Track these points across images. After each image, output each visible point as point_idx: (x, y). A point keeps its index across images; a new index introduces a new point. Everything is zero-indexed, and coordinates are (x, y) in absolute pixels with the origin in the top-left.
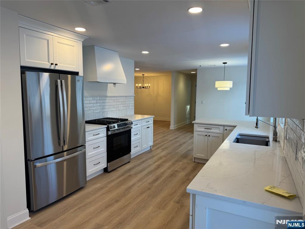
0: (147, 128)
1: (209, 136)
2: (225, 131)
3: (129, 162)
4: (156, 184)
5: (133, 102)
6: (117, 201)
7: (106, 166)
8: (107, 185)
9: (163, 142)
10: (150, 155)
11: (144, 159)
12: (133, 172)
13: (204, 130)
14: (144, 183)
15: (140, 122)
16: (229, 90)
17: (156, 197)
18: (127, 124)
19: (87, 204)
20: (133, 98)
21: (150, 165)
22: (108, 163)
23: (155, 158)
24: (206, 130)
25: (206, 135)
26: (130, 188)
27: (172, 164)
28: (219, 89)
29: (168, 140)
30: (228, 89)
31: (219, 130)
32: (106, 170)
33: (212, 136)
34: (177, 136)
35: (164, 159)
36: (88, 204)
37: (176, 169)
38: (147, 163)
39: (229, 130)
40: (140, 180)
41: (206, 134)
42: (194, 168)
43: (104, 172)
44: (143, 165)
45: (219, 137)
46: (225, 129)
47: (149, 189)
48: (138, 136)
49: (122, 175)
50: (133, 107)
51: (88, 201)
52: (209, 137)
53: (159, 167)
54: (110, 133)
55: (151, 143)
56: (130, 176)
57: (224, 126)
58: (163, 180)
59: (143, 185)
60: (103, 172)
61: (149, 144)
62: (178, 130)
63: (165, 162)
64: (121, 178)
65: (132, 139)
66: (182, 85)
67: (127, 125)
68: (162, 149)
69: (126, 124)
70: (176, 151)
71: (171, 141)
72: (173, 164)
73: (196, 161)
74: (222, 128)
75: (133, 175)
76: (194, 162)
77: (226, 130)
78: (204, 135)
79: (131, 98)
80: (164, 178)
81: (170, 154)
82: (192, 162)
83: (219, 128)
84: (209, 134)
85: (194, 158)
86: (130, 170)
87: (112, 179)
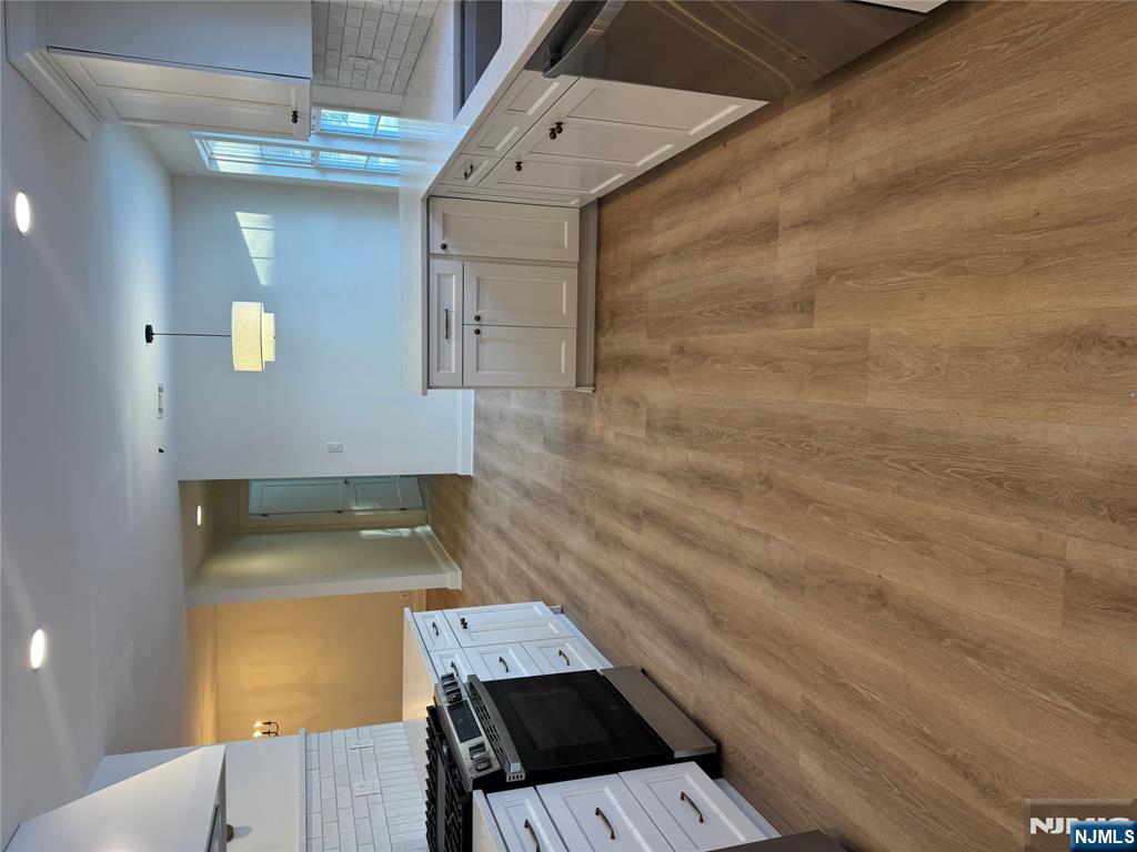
0: (465, 627)
1: (478, 318)
2: (451, 251)
3: (643, 671)
4: (732, 466)
5: (338, 733)
6: (880, 596)
7: (693, 765)
8: (795, 716)
9: (521, 575)
10: (594, 595)
11: (618, 611)
12: (693, 621)
13: (453, 343)
14: (738, 528)
15: (441, 657)
16: (272, 315)
17: (801, 417)
18: (456, 699)
19: (952, 761)
20: (314, 736)
21: (645, 559)
22: (677, 755)
23: (607, 560)
24: (453, 336)
25: (478, 332)
26: (783, 579)
27: (619, 464)
28: (269, 356)
29: (511, 562)
30: (268, 319)
31: (451, 276)
32: (714, 764)
33: (478, 308)
34: (491, 536)
35: (601, 518)
36: (950, 752)
37: (641, 433)
38: (634, 577)
39: (444, 238)
40: (728, 555)
41: (470, 331)
42: (623, 368)
43: (722, 777)
44: (647, 595)
45: (478, 279)
46: (442, 252)
47: (767, 481)
48: (512, 656)
49: (720, 666)
50: (365, 730)
51: (924, 768)
52: (483, 321)
53: (644, 515)
54: (515, 769)
55: (538, 608)
56: (716, 622)
57: (429, 255)
58: (705, 450)
59: (750, 525)
60: (722, 780)
61: (540, 613)
62: (465, 553)
63: (613, 506)
64: (740, 659)
65: (527, 675)
66: (259, 564)
67: (459, 697)
68: (557, 557)
69: (457, 705)
70: (559, 490)
71: (513, 546)
72: (620, 460)
73: (589, 378)
74: (438, 266)
75: (707, 610)
76: (594, 385)
77: (444, 247)
78: (478, 341)
79: (315, 746)
80: (692, 456)
81: (572, 512)
82: (598, 393)
83: (439, 276)
84: (470, 319)
85: (577, 386)
86: (683, 643)
87: (752, 709)
